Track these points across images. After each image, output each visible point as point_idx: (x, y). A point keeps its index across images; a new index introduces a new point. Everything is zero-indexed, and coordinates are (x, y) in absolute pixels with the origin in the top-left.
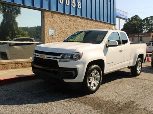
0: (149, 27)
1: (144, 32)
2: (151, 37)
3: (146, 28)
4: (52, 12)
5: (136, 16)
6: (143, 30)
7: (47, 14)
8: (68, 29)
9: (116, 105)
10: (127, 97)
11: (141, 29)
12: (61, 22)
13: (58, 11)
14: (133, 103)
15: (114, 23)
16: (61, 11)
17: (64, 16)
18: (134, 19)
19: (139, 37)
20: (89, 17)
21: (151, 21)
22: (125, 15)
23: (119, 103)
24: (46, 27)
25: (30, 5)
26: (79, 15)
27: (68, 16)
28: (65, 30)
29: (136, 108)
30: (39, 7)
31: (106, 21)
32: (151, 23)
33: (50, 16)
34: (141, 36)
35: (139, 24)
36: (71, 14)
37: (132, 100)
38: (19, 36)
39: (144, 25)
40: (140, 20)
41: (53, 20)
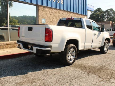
0: (109, 17)
1: (105, 21)
2: (111, 25)
3: (107, 17)
4: (44, 7)
5: (99, 9)
6: (105, 19)
7: (40, 8)
8: (55, 19)
9: (94, 68)
10: (100, 64)
11: (103, 18)
12: (50, 14)
13: (48, 6)
14: (104, 67)
15: (86, 14)
16: (50, 6)
17: (52, 10)
18: (98, 11)
19: (101, 24)
20: (69, 10)
21: (110, 12)
22: (92, 8)
23: (95, 67)
24: (40, 18)
25: (29, 2)
26: (62, 8)
27: (54, 9)
28: (53, 20)
29: (107, 69)
30: (35, 3)
31: (80, 13)
32: (110, 14)
33: (43, 9)
34: (103, 24)
35: (101, 14)
36: (56, 8)
37: (104, 65)
38: (11, 23)
39: (105, 15)
40: (102, 12)
41: (44, 12)
